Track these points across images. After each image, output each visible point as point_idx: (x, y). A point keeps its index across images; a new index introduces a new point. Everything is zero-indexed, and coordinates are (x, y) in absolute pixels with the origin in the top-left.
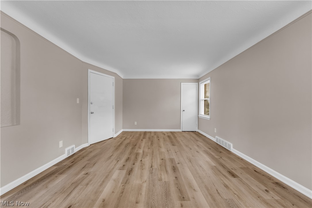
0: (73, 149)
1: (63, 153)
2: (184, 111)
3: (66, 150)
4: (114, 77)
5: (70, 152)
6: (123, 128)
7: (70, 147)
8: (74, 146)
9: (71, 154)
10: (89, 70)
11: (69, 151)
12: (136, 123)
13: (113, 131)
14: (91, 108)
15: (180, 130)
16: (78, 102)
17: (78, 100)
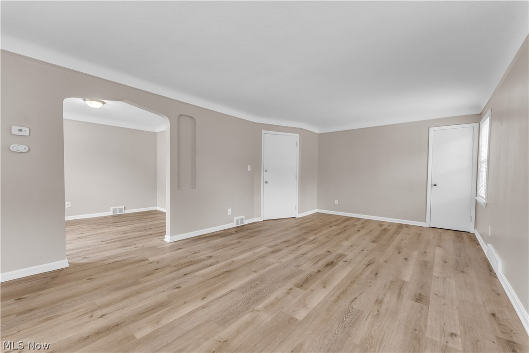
0: (242, 220)
1: (232, 221)
2: (435, 185)
3: (235, 219)
4: (298, 135)
5: (238, 222)
6: (318, 208)
7: (240, 218)
8: (244, 217)
9: (240, 225)
10: (263, 132)
11: (237, 220)
12: (337, 202)
13: (296, 209)
14: (265, 176)
15: (425, 225)
16: (249, 169)
17: (249, 167)
